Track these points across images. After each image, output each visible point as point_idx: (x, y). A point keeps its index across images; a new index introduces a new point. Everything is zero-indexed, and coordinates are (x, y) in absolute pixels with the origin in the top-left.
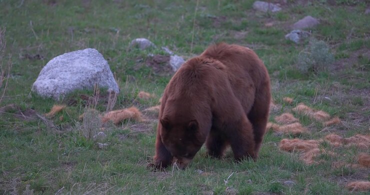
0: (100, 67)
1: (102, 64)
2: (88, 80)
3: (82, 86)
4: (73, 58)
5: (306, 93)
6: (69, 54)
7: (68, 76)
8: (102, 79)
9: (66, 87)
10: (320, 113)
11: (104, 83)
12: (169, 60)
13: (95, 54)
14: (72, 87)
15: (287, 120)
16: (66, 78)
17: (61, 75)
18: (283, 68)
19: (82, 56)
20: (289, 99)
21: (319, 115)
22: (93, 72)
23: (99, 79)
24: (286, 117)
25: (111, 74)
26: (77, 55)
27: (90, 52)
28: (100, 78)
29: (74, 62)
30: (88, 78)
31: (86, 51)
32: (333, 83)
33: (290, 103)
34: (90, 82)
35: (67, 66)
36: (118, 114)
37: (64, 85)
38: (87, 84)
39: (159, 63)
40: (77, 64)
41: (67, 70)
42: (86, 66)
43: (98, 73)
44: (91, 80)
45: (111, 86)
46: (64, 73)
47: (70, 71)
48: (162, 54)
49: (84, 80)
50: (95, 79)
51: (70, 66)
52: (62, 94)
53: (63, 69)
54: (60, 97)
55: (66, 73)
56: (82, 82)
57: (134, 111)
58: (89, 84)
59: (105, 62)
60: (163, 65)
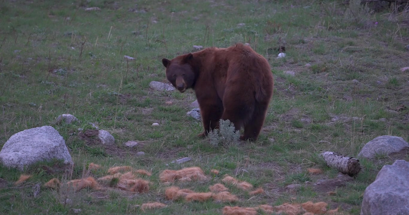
0: (57, 142)
1: (59, 139)
2: (47, 153)
3: (42, 158)
4: (33, 134)
5: (226, 166)
6: (29, 130)
7: (30, 149)
8: (59, 152)
9: (28, 159)
10: (244, 183)
11: (60, 156)
12: (98, 134)
13: (52, 131)
14: (33, 159)
15: (219, 189)
16: (28, 152)
17: (23, 149)
18: (195, 142)
19: (41, 132)
20: (216, 171)
21: (244, 186)
22: (52, 146)
23: (56, 152)
24: (219, 187)
25: (66, 148)
26: (36, 132)
27: (47, 129)
28: (58, 151)
29: (34, 137)
30: (47, 151)
31: (43, 128)
32: (244, 157)
33: (217, 174)
34: (49, 154)
35: (28, 141)
36: (79, 183)
37: (27, 157)
38: (46, 156)
39: (90, 137)
40: (37, 139)
41: (29, 144)
42: (44, 141)
43: (55, 147)
44: (50, 153)
45: (67, 159)
46: (26, 147)
47: (32, 145)
48: (91, 129)
49: (44, 153)
50: (53, 152)
51: (31, 140)
52: (25, 165)
53: (25, 143)
54: (24, 168)
55: (27, 147)
56: (43, 155)
57: (91, 181)
58: (48, 156)
59: (61, 138)
60: (93, 138)
